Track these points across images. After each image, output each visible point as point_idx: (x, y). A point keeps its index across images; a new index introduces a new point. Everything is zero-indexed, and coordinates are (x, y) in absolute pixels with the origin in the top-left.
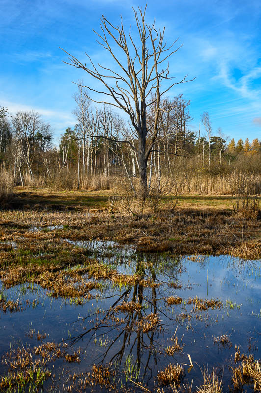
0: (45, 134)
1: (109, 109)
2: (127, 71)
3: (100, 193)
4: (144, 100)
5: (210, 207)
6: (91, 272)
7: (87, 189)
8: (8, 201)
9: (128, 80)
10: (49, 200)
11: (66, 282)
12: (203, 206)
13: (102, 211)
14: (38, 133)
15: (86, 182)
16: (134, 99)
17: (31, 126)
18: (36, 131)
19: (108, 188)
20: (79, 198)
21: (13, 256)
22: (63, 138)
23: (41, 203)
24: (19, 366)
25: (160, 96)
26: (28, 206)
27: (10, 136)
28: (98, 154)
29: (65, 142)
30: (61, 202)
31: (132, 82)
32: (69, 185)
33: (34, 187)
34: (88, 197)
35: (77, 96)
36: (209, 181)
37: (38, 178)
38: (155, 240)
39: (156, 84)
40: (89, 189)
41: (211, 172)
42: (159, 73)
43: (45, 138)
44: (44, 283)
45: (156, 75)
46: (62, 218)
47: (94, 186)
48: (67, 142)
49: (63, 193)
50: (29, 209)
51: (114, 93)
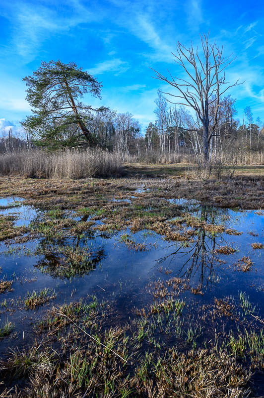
0: (136, 128)
1: (183, 107)
2: (196, 80)
3: (174, 165)
4: (207, 100)
5: (256, 174)
6: (188, 222)
7: (165, 162)
8: (119, 172)
9: (196, 87)
10: (143, 171)
11: (173, 230)
12: (251, 173)
13: (180, 178)
14: (131, 127)
15: (165, 158)
16: (200, 100)
17: (127, 123)
18: (130, 126)
19: (179, 162)
20: (162, 169)
21: (132, 210)
22: (147, 130)
23: (139, 173)
24: (159, 295)
25: (219, 96)
26: (132, 175)
27: (114, 130)
28: (171, 140)
29: (149, 132)
30: (151, 172)
31: (199, 88)
32: (154, 161)
33: (131, 162)
34: (168, 168)
35: (157, 101)
36: (251, 156)
37: (133, 157)
38: (226, 199)
39: (217, 88)
40: (167, 163)
41: (252, 149)
42: (219, 80)
43: (136, 130)
44: (158, 230)
45: (216, 81)
46: (155, 183)
47: (170, 161)
48: (150, 132)
49: (152, 166)
50: (132, 177)
51: (186, 96)
